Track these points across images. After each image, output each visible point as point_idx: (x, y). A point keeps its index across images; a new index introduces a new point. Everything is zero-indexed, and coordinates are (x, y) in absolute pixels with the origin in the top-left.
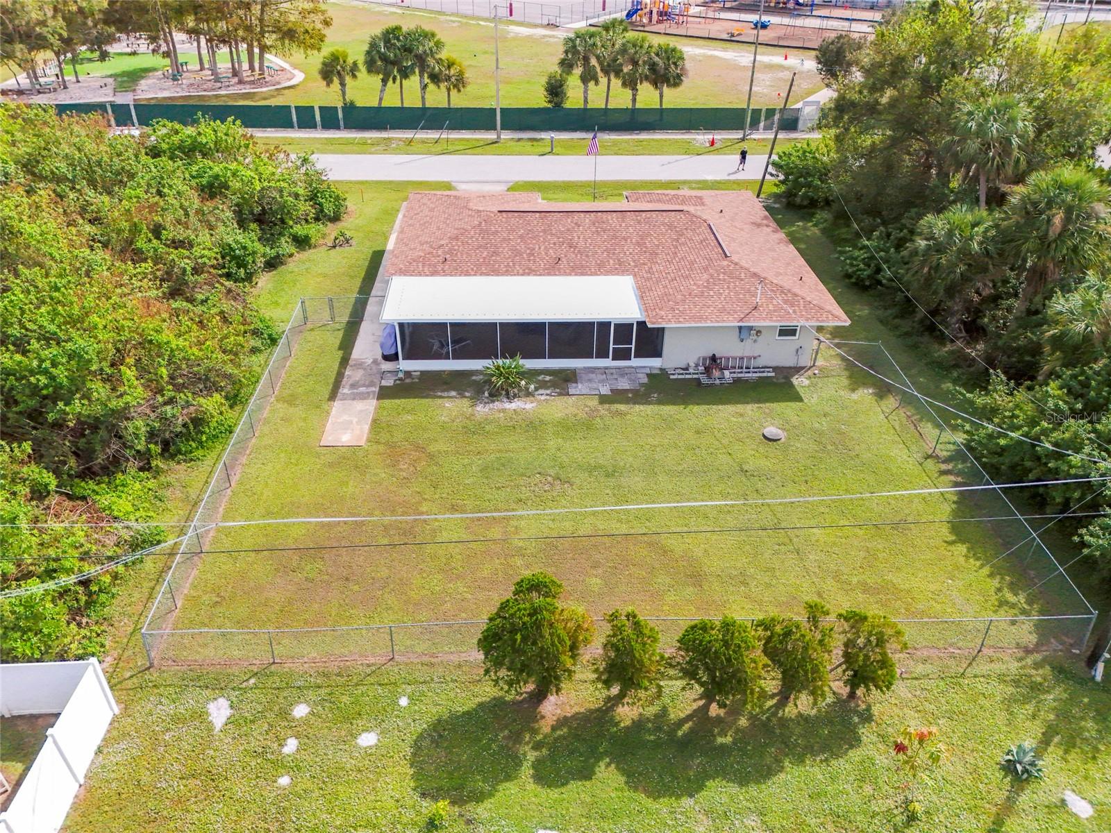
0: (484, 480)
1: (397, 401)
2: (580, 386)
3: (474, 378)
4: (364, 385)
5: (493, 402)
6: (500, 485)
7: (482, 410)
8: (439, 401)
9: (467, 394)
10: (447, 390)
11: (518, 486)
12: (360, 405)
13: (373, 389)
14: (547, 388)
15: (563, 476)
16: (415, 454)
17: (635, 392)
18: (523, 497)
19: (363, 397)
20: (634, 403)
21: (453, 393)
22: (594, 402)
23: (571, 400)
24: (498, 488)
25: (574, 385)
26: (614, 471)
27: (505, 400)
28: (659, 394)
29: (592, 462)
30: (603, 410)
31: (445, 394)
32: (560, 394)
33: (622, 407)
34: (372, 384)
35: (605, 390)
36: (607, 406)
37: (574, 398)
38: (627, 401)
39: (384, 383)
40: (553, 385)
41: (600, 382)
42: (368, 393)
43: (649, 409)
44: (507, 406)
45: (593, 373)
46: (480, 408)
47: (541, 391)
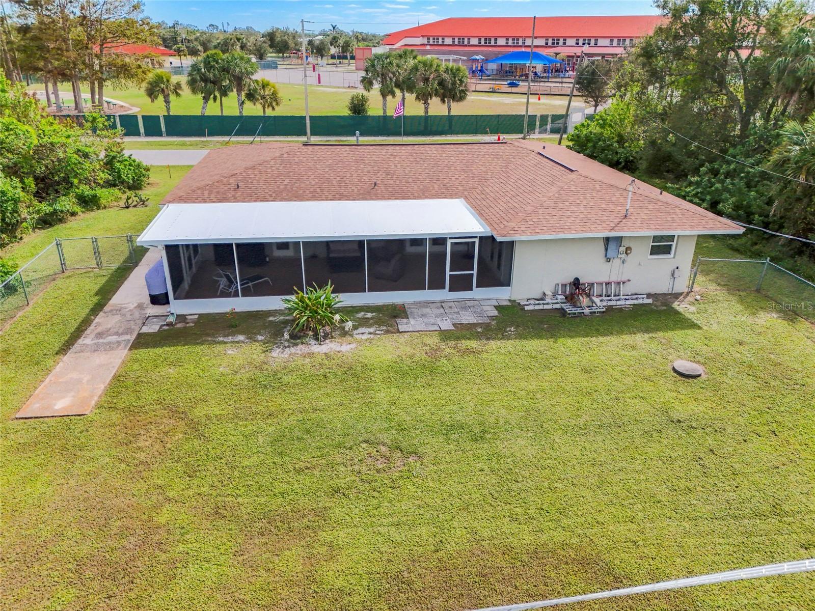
0: (277, 459)
1: (159, 351)
2: (412, 321)
3: (271, 318)
4: (117, 334)
5: (296, 345)
6: (302, 465)
7: (279, 355)
8: (219, 348)
9: (260, 338)
10: (233, 334)
11: (331, 466)
12: (100, 359)
13: (128, 337)
14: (370, 326)
15: (404, 445)
16: (168, 423)
17: (487, 327)
18: (341, 483)
19: (110, 347)
20: (488, 339)
21: (241, 338)
22: (434, 340)
23: (402, 339)
24: (299, 471)
25: (405, 321)
26: (484, 432)
27: (313, 342)
28: (518, 326)
29: (446, 418)
30: (448, 348)
31: (230, 339)
32: (387, 332)
33: (473, 344)
34: (128, 331)
35: (447, 325)
36: (452, 343)
37: (406, 335)
38: (478, 337)
39: (145, 330)
40: (378, 322)
41: (437, 316)
42: (119, 343)
43: (509, 345)
44: (316, 348)
45: (427, 307)
46: (276, 353)
47: (361, 330)
